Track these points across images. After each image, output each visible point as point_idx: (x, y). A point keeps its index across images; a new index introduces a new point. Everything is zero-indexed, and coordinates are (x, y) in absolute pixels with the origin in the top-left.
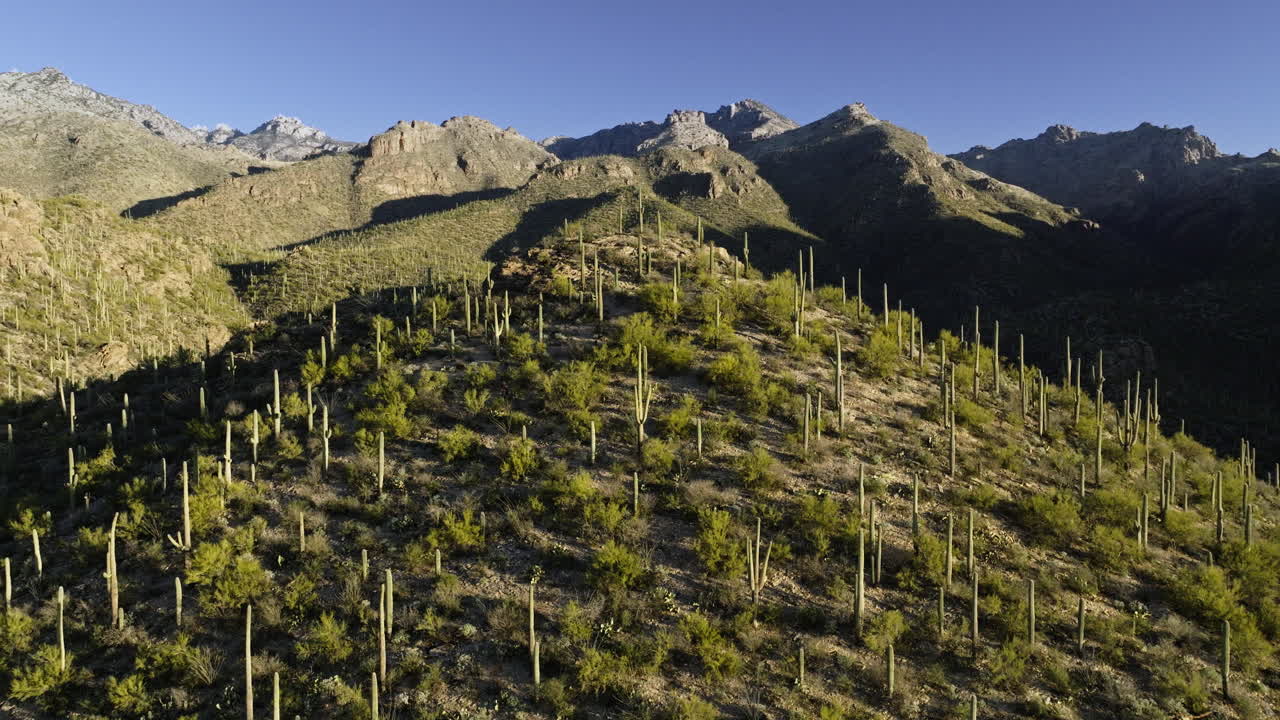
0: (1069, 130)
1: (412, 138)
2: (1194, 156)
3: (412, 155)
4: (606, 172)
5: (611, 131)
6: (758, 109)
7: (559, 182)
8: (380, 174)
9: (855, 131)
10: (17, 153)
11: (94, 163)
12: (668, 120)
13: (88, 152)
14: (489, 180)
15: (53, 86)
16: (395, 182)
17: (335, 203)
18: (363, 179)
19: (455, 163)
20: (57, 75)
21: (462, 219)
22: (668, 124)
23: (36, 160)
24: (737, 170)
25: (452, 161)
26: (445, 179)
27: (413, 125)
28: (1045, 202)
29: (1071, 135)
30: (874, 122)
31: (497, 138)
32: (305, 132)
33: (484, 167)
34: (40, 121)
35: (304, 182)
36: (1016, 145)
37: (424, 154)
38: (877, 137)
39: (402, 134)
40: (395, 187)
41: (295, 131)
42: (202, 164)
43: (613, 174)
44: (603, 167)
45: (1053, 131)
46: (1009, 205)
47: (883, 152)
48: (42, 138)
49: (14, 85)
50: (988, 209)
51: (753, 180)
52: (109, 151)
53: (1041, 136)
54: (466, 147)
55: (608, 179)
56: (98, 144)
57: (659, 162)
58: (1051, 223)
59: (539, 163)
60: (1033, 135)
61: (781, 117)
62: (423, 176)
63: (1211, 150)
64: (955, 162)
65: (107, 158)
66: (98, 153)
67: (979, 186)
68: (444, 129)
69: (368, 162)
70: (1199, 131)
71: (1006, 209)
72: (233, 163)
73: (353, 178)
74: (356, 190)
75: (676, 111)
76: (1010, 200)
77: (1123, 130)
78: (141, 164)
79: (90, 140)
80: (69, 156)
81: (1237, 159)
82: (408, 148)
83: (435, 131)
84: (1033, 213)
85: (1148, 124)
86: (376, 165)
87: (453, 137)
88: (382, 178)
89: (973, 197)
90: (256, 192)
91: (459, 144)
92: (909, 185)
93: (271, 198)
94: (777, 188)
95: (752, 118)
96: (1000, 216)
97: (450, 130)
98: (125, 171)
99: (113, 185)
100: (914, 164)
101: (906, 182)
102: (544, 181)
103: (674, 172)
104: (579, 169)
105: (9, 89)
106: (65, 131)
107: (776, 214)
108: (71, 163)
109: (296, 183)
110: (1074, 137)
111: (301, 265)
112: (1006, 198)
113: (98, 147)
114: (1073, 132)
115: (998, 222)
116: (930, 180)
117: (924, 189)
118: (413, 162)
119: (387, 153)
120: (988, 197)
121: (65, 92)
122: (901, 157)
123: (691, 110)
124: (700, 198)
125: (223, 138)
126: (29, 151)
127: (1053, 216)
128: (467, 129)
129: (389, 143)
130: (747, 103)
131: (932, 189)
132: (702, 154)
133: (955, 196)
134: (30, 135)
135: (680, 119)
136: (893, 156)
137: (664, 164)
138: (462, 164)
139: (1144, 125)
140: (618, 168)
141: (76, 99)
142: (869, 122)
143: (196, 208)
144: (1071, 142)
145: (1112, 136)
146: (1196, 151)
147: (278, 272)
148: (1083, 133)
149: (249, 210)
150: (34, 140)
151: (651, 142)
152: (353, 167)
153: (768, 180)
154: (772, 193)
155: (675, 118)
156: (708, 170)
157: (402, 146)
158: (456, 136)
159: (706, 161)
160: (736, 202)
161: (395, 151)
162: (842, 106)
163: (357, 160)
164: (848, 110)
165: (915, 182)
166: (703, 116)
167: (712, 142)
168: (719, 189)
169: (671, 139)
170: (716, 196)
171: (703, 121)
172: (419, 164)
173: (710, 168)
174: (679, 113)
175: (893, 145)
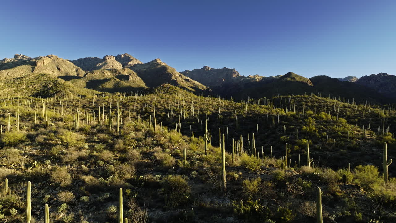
2: (235, 76)
3: (46, 66)
4: (104, 74)
6: (129, 56)
7: (93, 76)
9: (159, 66)
12: (105, 57)
19: (56, 69)
21: (73, 83)
22: (104, 59)
24: (133, 74)
25: (56, 68)
26: (55, 73)
27: (45, 58)
28: (202, 85)
29: (209, 69)
30: (164, 65)
33: (65, 70)
36: (196, 71)
37: (49, 66)
38: (164, 68)
39: (43, 60)
43: (106, 74)
44: (103, 72)
45: (205, 67)
46: (194, 85)
47: (166, 72)
50: (189, 86)
51: (137, 77)
53: (202, 68)
54: (59, 65)
55: (105, 75)
57: (116, 72)
58: (203, 90)
59: (76, 69)
60: (200, 68)
61: (136, 59)
62: (50, 72)
63: (238, 75)
64: (181, 74)
67: (187, 80)
69: (36, 67)
70: (236, 70)
71: (193, 86)
73: (32, 71)
76: (194, 84)
81: (243, 77)
82: (45, 64)
84: (199, 87)
86: (38, 68)
87: (54, 61)
89: (186, 83)
90: (9, 74)
91: (56, 64)
92: (172, 80)
94: (142, 79)
95: (128, 59)
96: (191, 87)
97: (53, 60)
100: (173, 75)
103: (120, 74)
104: (98, 73)
107: (143, 85)
112: (193, 84)
114: (209, 68)
115: (191, 89)
116: (177, 79)
117: (176, 81)
118: (47, 68)
119: (40, 65)
120: (189, 83)
122: (170, 74)
123: (111, 56)
124: (127, 81)
127: (203, 88)
128: (57, 59)
129: (41, 63)
130: (126, 55)
131: (177, 81)
133: (182, 83)
135: (108, 58)
136: (168, 73)
138: (59, 69)
139: (225, 68)
140: (107, 73)
142: (162, 65)
144: (209, 71)
145: (217, 70)
146: (235, 75)
148: (211, 68)
151: (100, 64)
152: (32, 69)
153: (140, 77)
154: (141, 80)
155: (107, 58)
156: (127, 74)
157: (44, 64)
158: (55, 61)
159: (126, 72)
160: (135, 82)
161: (42, 65)
162: (154, 59)
163: (32, 67)
164: (156, 60)
165: (174, 79)
166: (114, 57)
167: (118, 66)
168: (131, 79)
169: (106, 64)
170: (131, 80)
171: (115, 59)
172: (49, 69)
173: (127, 73)
174: (108, 57)
175: (168, 71)
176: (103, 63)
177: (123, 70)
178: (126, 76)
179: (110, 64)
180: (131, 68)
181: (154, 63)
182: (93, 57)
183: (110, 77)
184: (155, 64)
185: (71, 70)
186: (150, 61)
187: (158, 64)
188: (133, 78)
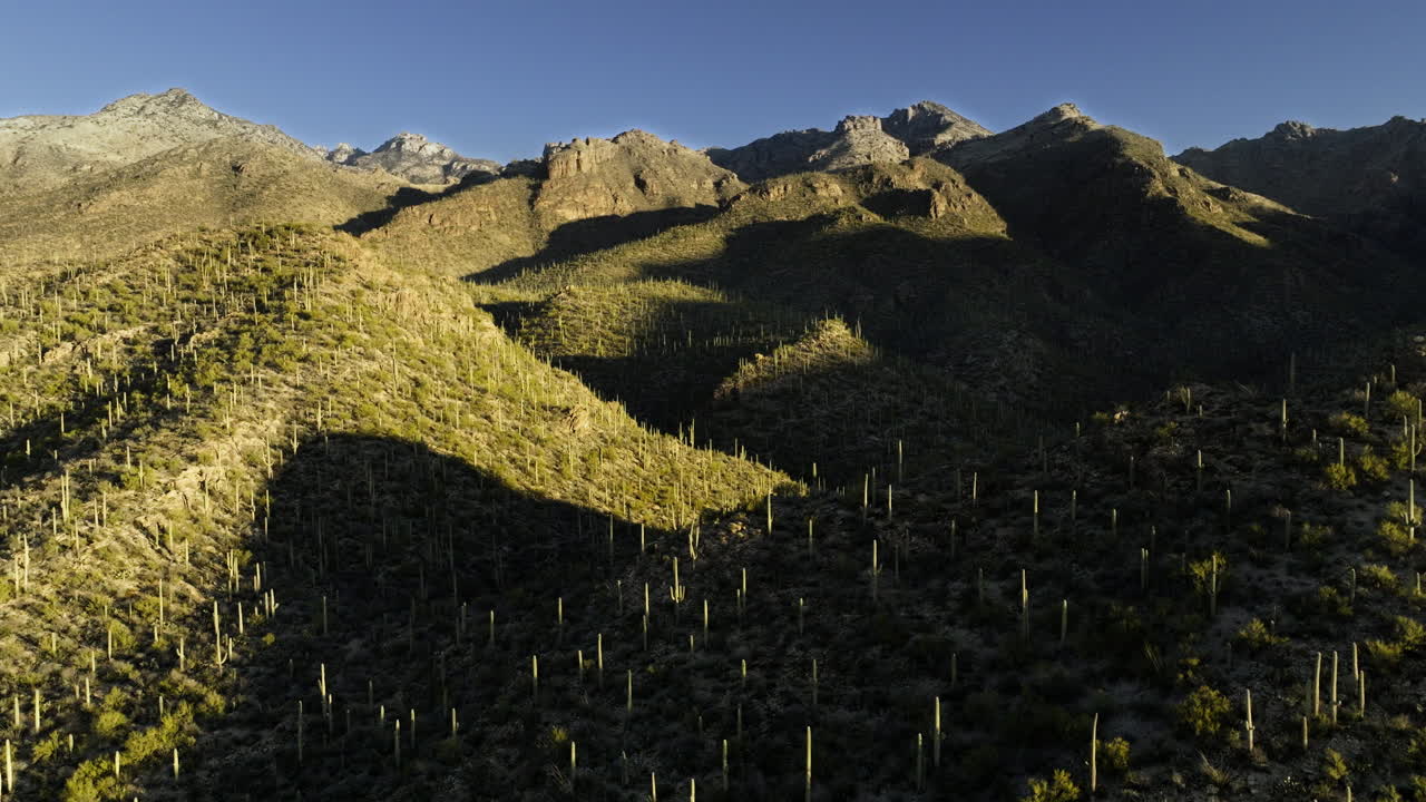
0: (1302, 127)
1: (588, 156)
3: (589, 177)
4: (814, 190)
5: (769, 140)
6: (940, 112)
7: (765, 205)
8: (559, 198)
9: (1077, 136)
10: (184, 184)
11: (261, 193)
12: (841, 124)
13: (253, 180)
14: (671, 200)
15: (183, 108)
16: (575, 205)
17: (516, 231)
18: (542, 204)
19: (632, 184)
20: (185, 96)
22: (841, 131)
23: (203, 191)
24: (951, 184)
25: (629, 182)
26: (625, 202)
27: (587, 143)
29: (1304, 132)
30: (1100, 127)
31: (670, 154)
32: (432, 149)
33: (663, 186)
34: (202, 149)
35: (482, 209)
36: (1239, 148)
37: (601, 174)
38: (1107, 144)
39: (579, 153)
40: (575, 212)
41: (421, 148)
42: (362, 190)
43: (822, 193)
44: (810, 186)
45: (1284, 129)
46: (1253, 214)
47: (1119, 161)
48: (206, 166)
49: (143, 108)
50: (1234, 220)
51: (969, 196)
52: (275, 179)
53: (1268, 135)
54: (643, 166)
55: (817, 199)
56: (262, 172)
57: (869, 178)
59: (717, 180)
60: (1259, 135)
61: (965, 120)
62: (603, 198)
64: (1188, 167)
65: (273, 187)
66: (263, 182)
67: (1222, 195)
68: (617, 146)
69: (546, 184)
72: (384, 187)
73: (531, 202)
74: (535, 216)
75: (848, 117)
77: (1369, 125)
78: (308, 193)
79: (254, 168)
80: (235, 186)
82: (585, 168)
83: (609, 150)
85: (1401, 118)
86: (555, 188)
87: (627, 154)
88: (561, 202)
89: (1221, 210)
90: (436, 221)
91: (634, 162)
92: (1153, 198)
93: (451, 228)
94: (994, 204)
95: (933, 122)
97: (624, 147)
98: (292, 200)
99: (282, 215)
100: (1157, 174)
101: (1149, 195)
102: (748, 203)
103: (886, 189)
104: (785, 189)
105: (138, 113)
106: (228, 160)
108: (237, 193)
109: (475, 209)
110: (1309, 135)
111: (571, 307)
112: (1252, 209)
113: (263, 176)
114: (1307, 129)
115: (1246, 232)
116: (1176, 191)
118: (591, 183)
119: (564, 175)
120: (1234, 208)
121: (193, 114)
122: (1140, 167)
123: (865, 115)
124: (920, 218)
125: (344, 158)
126: (196, 182)
128: (640, 144)
129: (567, 163)
130: (925, 106)
131: (1180, 202)
132: (912, 168)
133: (1203, 209)
134: (195, 164)
135: (855, 126)
136: (1131, 166)
137: (875, 180)
138: (641, 184)
139: (1397, 119)
140: (827, 186)
141: (207, 122)
142: (1095, 126)
143: (380, 240)
144: (1305, 141)
145: (1354, 132)
147: (551, 314)
148: (1318, 130)
149: (431, 240)
150: (199, 169)
151: (824, 152)
152: (530, 192)
153: (984, 196)
154: (991, 209)
155: (849, 124)
156: (921, 186)
157: (579, 167)
158: (630, 153)
159: (918, 175)
160: (961, 221)
161: (572, 173)
162: (1048, 109)
163: (533, 183)
164: (1056, 112)
165: (1159, 194)
166: (879, 122)
167: (891, 151)
168: (942, 207)
169: (846, 149)
170: (940, 215)
171: (880, 127)
172: (598, 186)
173: (925, 183)
174: (853, 119)
175: (1128, 152)
176: (834, 147)
177: (905, 169)
178: (918, 192)
179: (859, 150)
180: (943, 155)
181: (1051, 126)
182: (802, 128)
183: (841, 204)
184: (1055, 126)
185: (695, 186)
186: (1031, 118)
187: (1073, 125)
188: (949, 202)
